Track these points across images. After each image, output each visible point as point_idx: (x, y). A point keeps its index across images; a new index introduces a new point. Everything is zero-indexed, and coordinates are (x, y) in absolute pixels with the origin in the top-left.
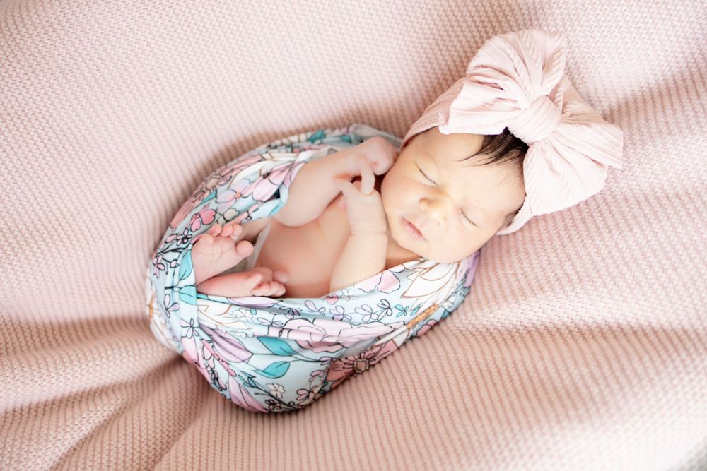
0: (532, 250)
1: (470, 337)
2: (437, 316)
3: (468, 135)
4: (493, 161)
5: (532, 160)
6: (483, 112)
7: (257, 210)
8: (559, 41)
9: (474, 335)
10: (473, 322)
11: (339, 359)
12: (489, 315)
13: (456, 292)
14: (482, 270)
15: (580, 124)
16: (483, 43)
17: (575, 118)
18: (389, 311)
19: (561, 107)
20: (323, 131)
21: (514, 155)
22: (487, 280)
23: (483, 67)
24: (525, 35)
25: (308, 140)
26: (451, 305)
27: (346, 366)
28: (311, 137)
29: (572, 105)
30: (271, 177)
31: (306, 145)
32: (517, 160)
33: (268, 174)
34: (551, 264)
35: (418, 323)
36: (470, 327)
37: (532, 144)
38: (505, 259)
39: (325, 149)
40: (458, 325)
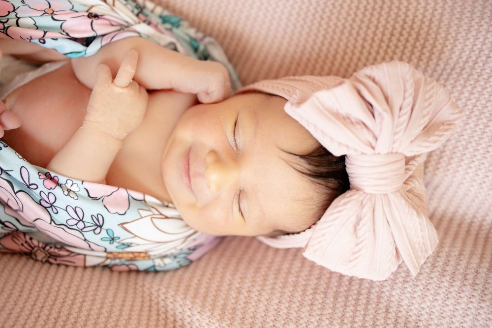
0: (271, 281)
1: (154, 312)
2: (142, 265)
3: (307, 132)
4: (309, 175)
5: (345, 204)
6: (339, 124)
7: (56, 39)
8: (456, 116)
9: (158, 315)
10: (168, 302)
11: (25, 234)
12: (186, 309)
13: (175, 257)
14: (215, 258)
15: (413, 207)
16: (392, 59)
17: (411, 196)
18: (98, 230)
19: (407, 177)
20: (181, 20)
21: (331, 185)
22: (211, 272)
23: (374, 80)
24: (431, 85)
25: (161, 17)
26: (162, 265)
27: (26, 245)
28: (166, 17)
29: (417, 183)
30: (95, 21)
31: (155, 19)
32: (329, 191)
33: (96, 16)
34: (278, 311)
35: (120, 258)
36: (162, 304)
37: (358, 190)
38: (242, 266)
39: (167, 38)
40: (153, 291)
